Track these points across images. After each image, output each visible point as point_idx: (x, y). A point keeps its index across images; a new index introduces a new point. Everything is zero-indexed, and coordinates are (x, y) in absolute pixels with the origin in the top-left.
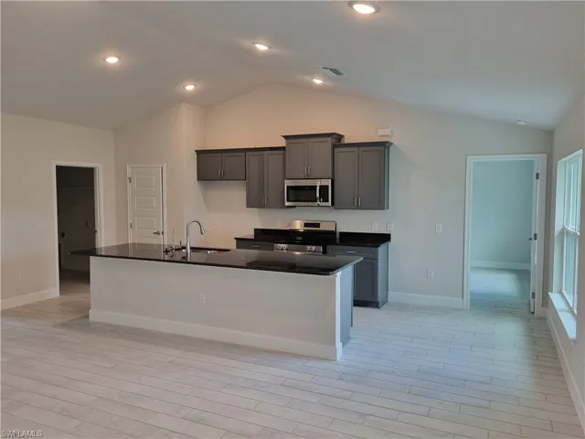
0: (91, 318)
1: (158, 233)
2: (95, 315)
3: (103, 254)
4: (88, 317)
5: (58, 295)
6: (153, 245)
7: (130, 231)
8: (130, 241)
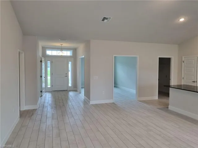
0: (169, 109)
1: (194, 82)
2: (170, 107)
3: (172, 87)
4: (168, 108)
5: (158, 98)
6: (192, 86)
7: (182, 80)
8: (182, 84)
